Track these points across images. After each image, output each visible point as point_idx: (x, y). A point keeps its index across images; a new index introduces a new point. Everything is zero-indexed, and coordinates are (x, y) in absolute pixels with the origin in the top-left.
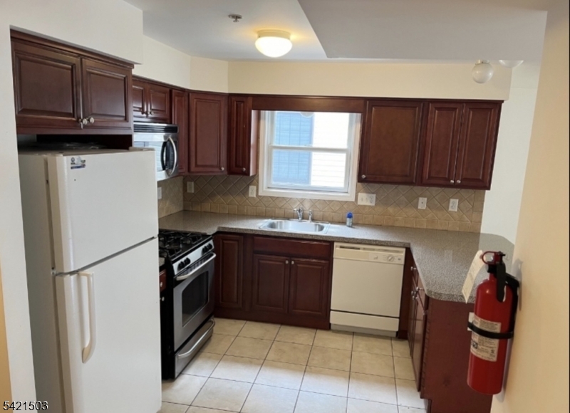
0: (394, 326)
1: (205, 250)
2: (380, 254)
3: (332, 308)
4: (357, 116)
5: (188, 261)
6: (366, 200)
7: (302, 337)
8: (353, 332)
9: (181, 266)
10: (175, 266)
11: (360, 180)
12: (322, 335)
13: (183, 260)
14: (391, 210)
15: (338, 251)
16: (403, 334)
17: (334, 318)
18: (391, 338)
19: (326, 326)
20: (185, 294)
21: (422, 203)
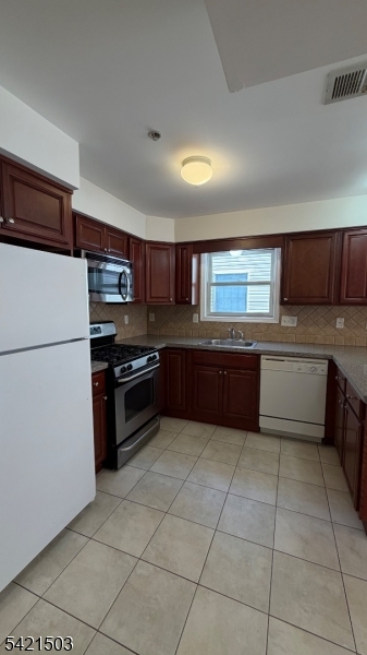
0: (320, 432)
1: (149, 360)
2: (304, 366)
3: (261, 413)
4: (278, 251)
5: (131, 366)
6: (289, 322)
7: (234, 438)
8: (281, 436)
9: (123, 370)
10: (117, 370)
11: (282, 303)
12: (252, 437)
13: (126, 365)
14: (311, 329)
15: (265, 364)
16: (329, 440)
17: (263, 423)
18: (317, 444)
19: (256, 429)
20: (128, 395)
21: (340, 323)
